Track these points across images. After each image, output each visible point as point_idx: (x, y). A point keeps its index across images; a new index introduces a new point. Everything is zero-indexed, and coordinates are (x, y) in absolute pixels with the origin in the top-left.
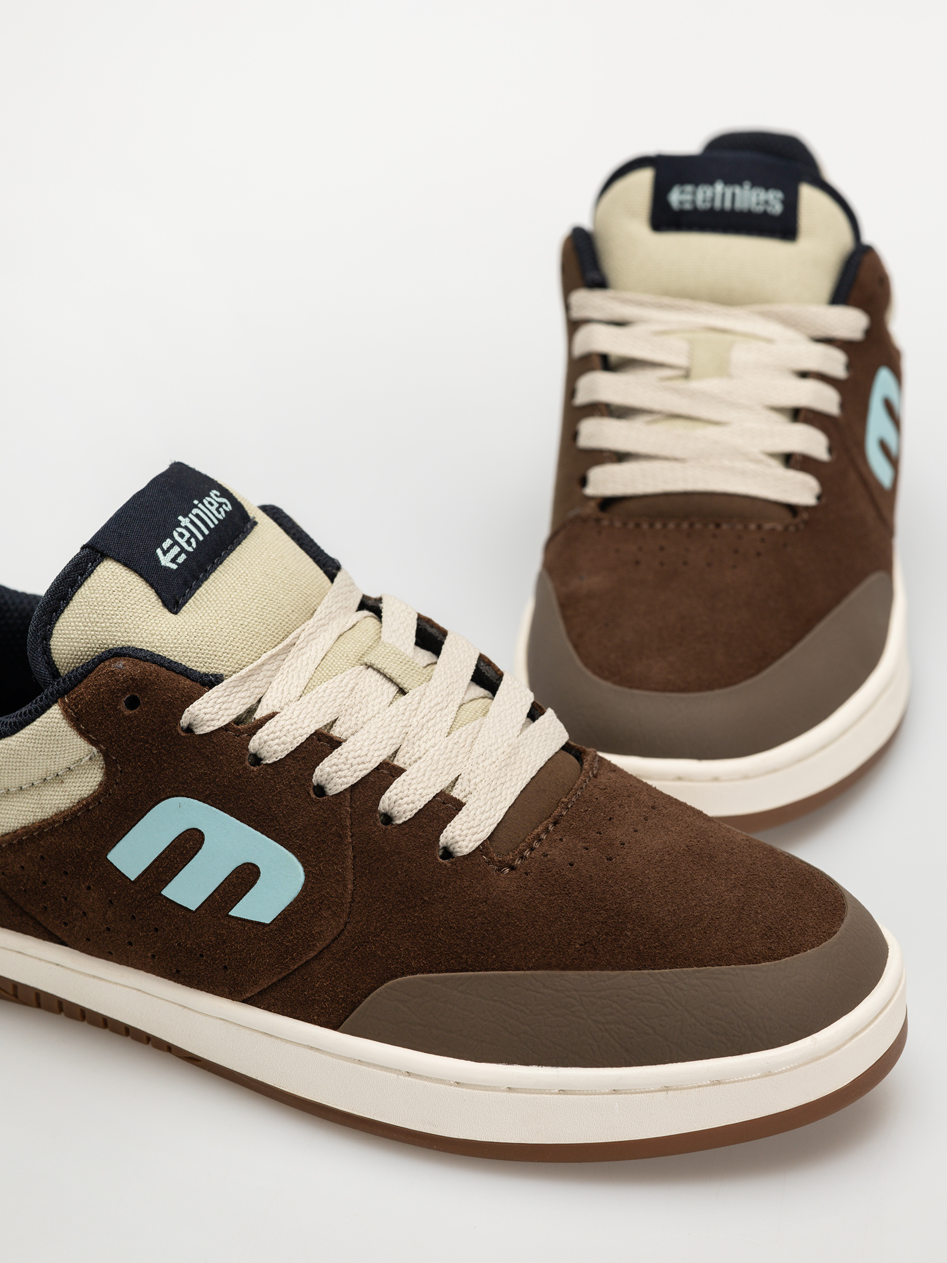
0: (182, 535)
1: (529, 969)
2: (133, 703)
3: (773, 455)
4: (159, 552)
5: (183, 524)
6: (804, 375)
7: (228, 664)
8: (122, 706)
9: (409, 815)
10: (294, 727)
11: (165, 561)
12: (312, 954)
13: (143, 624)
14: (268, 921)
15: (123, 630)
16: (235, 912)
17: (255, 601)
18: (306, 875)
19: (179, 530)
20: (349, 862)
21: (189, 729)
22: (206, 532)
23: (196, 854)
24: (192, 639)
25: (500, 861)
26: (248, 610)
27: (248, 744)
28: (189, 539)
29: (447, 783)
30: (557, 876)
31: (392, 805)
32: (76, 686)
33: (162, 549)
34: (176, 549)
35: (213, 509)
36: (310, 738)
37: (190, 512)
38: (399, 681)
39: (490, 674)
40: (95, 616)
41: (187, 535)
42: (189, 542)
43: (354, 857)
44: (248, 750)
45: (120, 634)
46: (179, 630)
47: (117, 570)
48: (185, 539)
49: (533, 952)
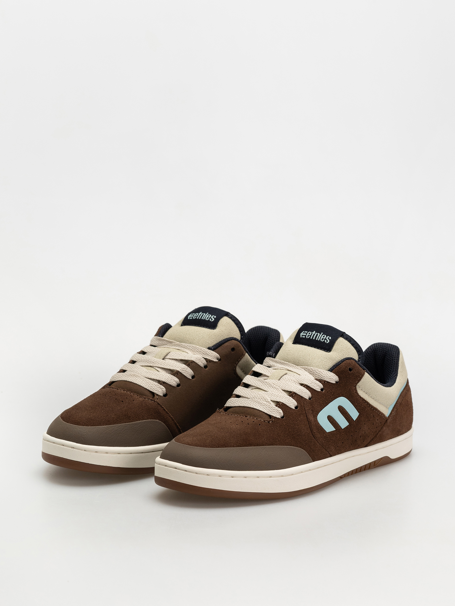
3: (274, 401)
6: (302, 385)
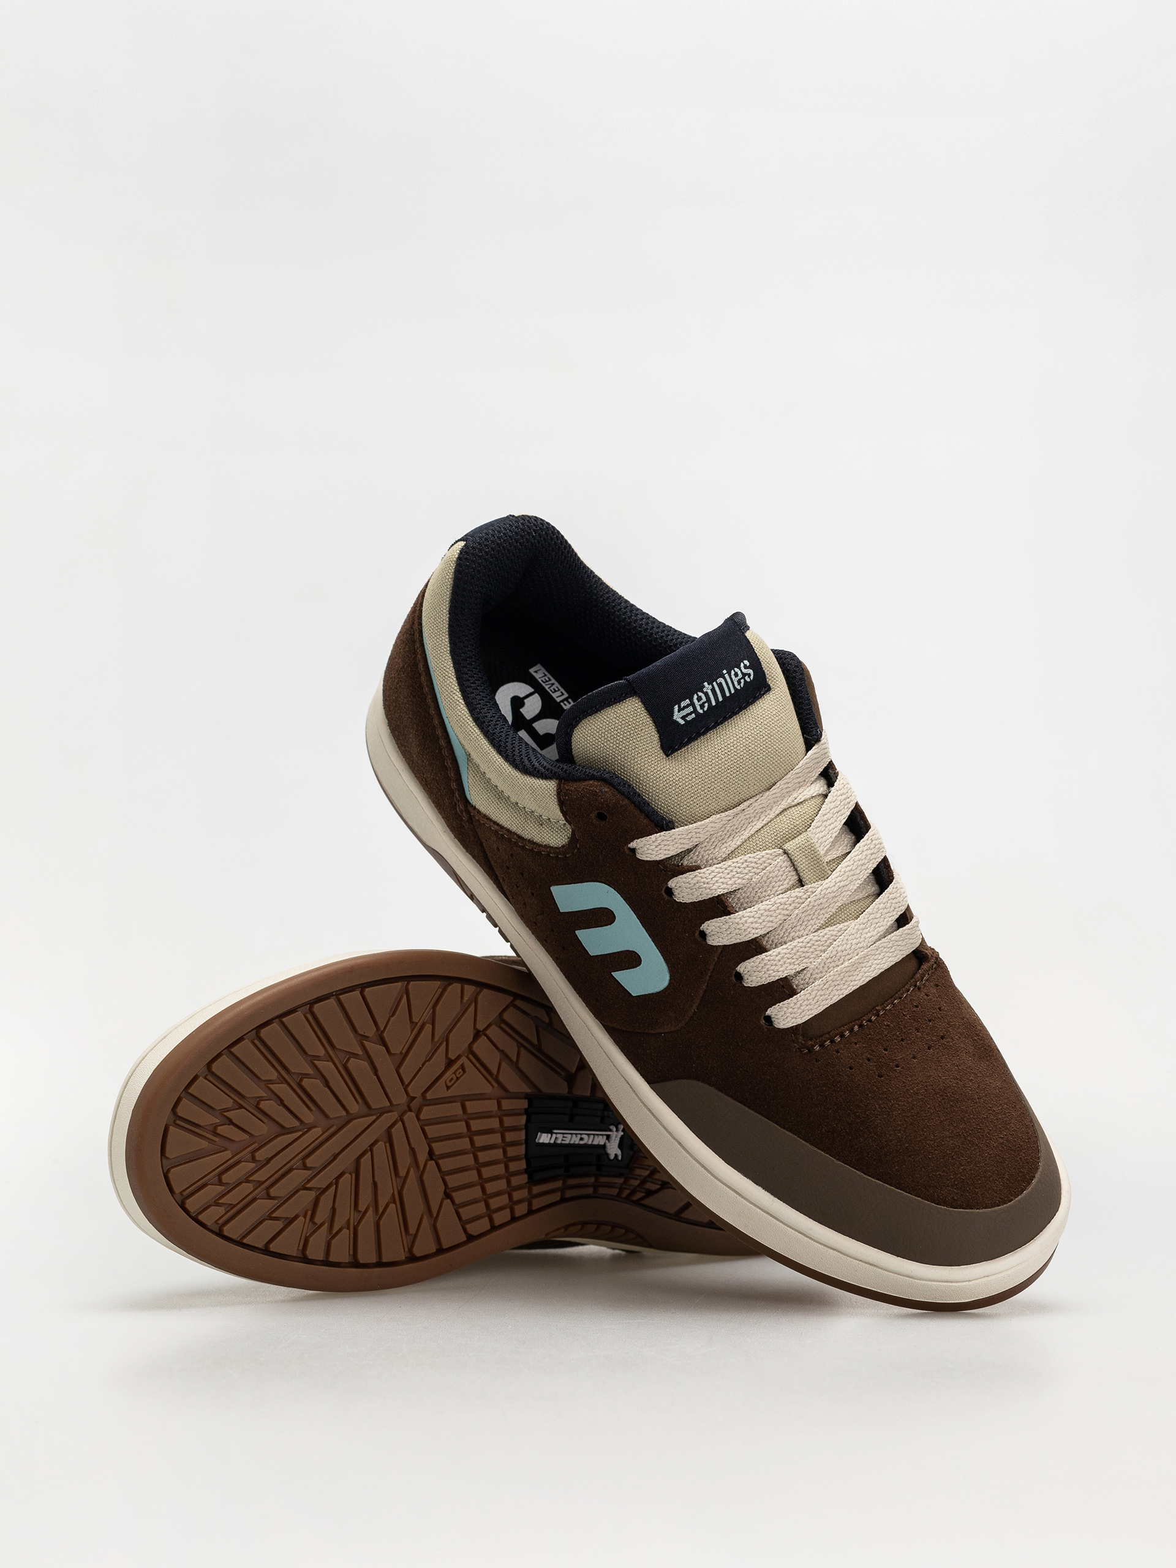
0: (699, 699)
1: (784, 1128)
2: (601, 817)
4: (676, 708)
5: (705, 690)
7: (684, 813)
8: (593, 815)
9: (754, 985)
10: (705, 885)
11: (677, 716)
12: (653, 1032)
13: (639, 759)
14: (634, 995)
15: (623, 756)
16: (618, 975)
17: (728, 771)
18: (669, 984)
19: (700, 694)
20: (701, 992)
21: (633, 850)
22: (721, 699)
23: (606, 925)
24: (667, 785)
25: (802, 1044)
26: (719, 777)
27: (669, 881)
28: (704, 703)
29: (792, 972)
30: (836, 1073)
31: (745, 972)
32: (572, 781)
33: (679, 707)
34: (691, 709)
35: (735, 680)
36: (712, 900)
37: (716, 680)
38: (801, 874)
39: (885, 876)
40: (609, 735)
41: (704, 699)
42: (702, 706)
43: (706, 991)
44: (667, 884)
45: (619, 758)
46: (661, 774)
47: (639, 710)
48: (701, 702)
49: (793, 1118)
